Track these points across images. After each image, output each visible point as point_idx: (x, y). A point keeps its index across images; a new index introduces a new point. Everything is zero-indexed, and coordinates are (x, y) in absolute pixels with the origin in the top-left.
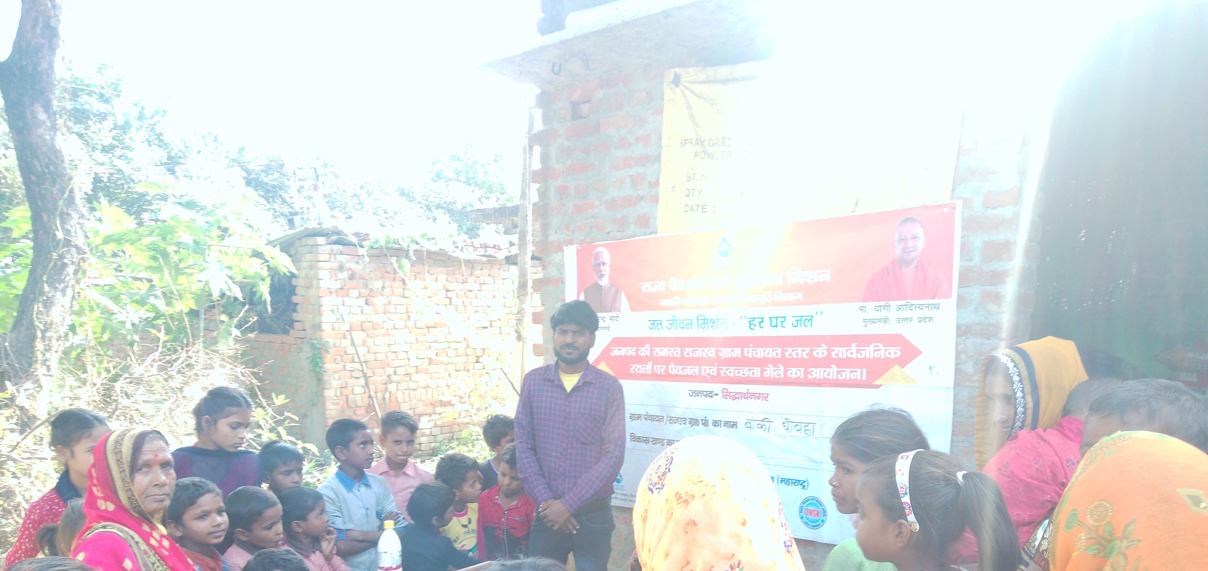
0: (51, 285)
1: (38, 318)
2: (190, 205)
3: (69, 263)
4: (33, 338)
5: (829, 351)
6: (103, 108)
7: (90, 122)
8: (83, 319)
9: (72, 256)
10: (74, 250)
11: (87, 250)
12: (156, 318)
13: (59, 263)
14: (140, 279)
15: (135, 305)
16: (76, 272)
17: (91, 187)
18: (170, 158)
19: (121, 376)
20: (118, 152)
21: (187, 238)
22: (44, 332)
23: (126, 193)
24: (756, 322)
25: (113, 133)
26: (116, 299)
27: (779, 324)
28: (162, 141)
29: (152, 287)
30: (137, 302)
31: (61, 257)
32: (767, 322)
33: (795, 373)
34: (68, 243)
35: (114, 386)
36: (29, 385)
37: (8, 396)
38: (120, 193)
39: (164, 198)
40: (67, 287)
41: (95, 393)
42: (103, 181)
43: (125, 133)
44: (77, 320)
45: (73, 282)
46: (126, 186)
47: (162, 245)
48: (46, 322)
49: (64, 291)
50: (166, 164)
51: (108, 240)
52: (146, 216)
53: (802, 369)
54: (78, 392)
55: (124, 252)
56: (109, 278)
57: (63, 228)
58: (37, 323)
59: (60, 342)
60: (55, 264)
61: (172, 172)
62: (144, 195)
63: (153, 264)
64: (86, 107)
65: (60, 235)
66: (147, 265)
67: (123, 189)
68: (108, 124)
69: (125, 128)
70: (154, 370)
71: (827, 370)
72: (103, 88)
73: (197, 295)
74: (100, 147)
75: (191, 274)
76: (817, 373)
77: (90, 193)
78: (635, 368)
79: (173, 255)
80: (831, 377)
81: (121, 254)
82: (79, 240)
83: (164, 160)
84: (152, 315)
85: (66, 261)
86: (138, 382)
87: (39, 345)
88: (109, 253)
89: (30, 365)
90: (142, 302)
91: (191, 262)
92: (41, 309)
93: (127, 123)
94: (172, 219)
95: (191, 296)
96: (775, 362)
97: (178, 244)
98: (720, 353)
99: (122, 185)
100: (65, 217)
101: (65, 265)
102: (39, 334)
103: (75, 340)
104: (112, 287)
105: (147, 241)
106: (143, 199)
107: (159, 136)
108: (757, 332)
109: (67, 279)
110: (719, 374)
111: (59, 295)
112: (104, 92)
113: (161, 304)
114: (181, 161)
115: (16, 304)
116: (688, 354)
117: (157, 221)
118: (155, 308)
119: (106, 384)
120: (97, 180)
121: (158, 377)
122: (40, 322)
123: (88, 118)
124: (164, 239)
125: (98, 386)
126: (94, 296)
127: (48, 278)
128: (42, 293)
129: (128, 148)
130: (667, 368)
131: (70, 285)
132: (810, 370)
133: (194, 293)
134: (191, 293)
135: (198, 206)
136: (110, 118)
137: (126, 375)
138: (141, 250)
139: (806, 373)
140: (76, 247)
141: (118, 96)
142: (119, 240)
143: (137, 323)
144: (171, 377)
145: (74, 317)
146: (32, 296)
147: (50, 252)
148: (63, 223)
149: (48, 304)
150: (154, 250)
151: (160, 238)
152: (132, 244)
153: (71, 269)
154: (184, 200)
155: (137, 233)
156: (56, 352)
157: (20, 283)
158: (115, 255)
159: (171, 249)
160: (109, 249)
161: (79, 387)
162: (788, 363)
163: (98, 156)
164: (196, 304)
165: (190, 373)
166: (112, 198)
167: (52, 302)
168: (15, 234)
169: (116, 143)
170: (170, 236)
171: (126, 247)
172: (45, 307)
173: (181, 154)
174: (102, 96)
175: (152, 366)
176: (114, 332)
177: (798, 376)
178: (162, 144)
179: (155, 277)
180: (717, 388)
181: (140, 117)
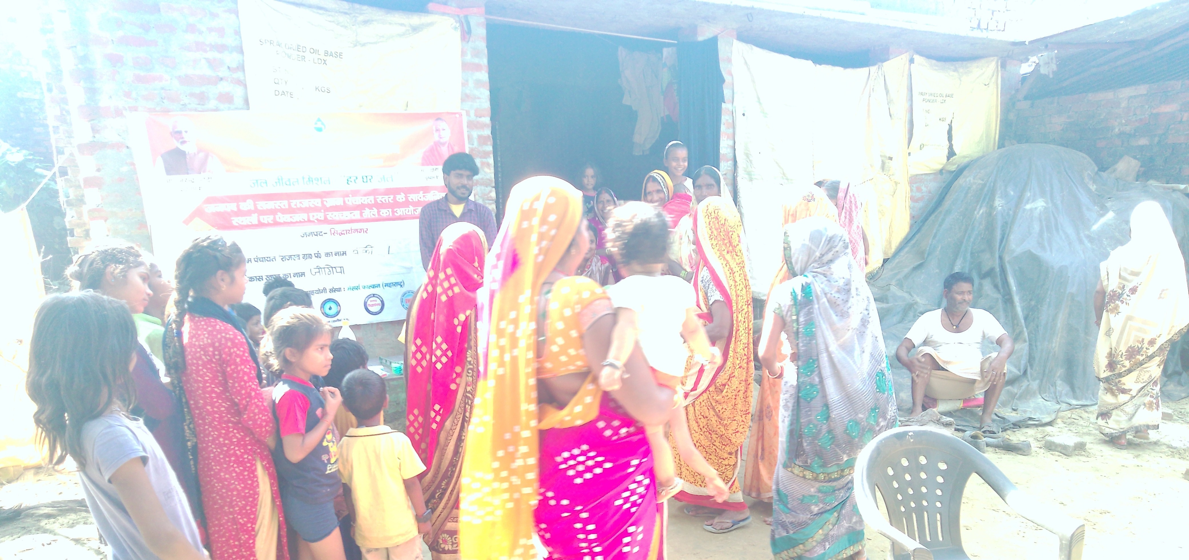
5: (406, 197)
24: (352, 179)
27: (369, 181)
32: (360, 180)
33: (385, 213)
53: (390, 210)
71: (407, 209)
76: (400, 212)
78: (236, 221)
80: (410, 213)
96: (370, 207)
98: (325, 203)
108: (353, 187)
110: (326, 218)
116: (296, 205)
130: (275, 218)
132: (395, 210)
139: (393, 212)
162: (379, 206)
177: (388, 214)
180: (325, 228)
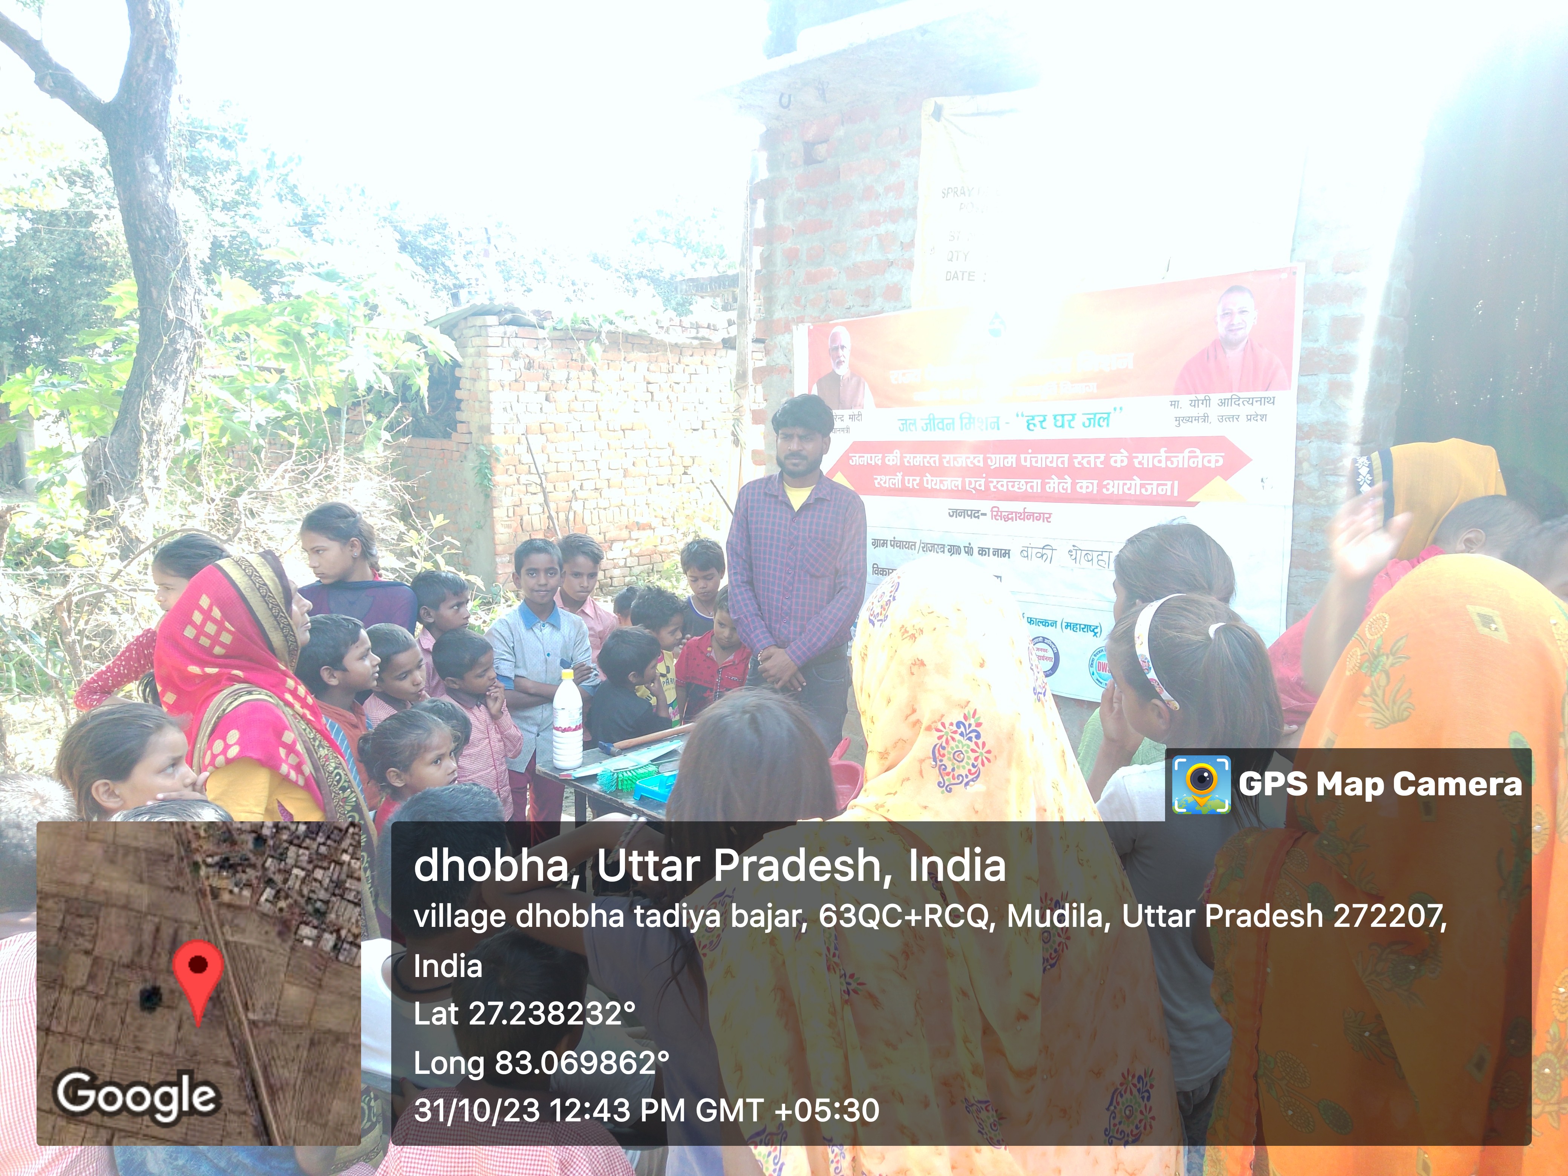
0: (160, 376)
1: (143, 417)
2: (330, 277)
3: (182, 349)
4: (137, 442)
5: (1130, 459)
6: (225, 155)
7: (210, 173)
8: (199, 418)
9: (185, 340)
10: (187, 333)
11: (204, 333)
12: (287, 418)
13: (170, 349)
14: (269, 370)
15: (261, 401)
16: (190, 360)
17: (208, 253)
18: (306, 216)
19: (243, 490)
20: (242, 210)
21: (325, 317)
22: (150, 435)
23: (252, 260)
24: (1037, 420)
25: (237, 186)
26: (238, 394)
27: (1066, 424)
28: (295, 194)
29: (283, 379)
30: (264, 398)
31: (173, 341)
32: (1050, 421)
33: (1085, 486)
34: (181, 324)
35: (236, 502)
36: (134, 500)
37: (110, 513)
38: (244, 261)
39: (299, 267)
40: (179, 378)
41: (213, 511)
42: (223, 246)
43: (251, 185)
44: (191, 420)
45: (186, 372)
46: (251, 252)
47: (296, 327)
48: (153, 423)
49: (175, 384)
50: (301, 224)
51: (229, 321)
52: (275, 290)
53: (1096, 482)
54: (193, 509)
55: (248, 335)
56: (230, 368)
57: (175, 305)
58: (142, 423)
59: (170, 447)
60: (166, 349)
61: (309, 234)
62: (274, 264)
63: (284, 350)
64: (205, 154)
65: (171, 315)
66: (277, 351)
67: (247, 256)
68: (232, 175)
69: (250, 180)
70: (285, 483)
71: (1128, 482)
72: (225, 130)
73: (337, 388)
74: (220, 204)
75: (331, 364)
76: (1114, 487)
77: (208, 261)
78: (881, 480)
79: (308, 339)
80: (1132, 492)
81: (244, 337)
82: (195, 320)
83: (299, 219)
84: (282, 414)
85: (178, 347)
86: (266, 497)
87: (145, 451)
88: (229, 337)
89: (134, 476)
90: (270, 398)
91: (330, 348)
92: (148, 406)
93: (253, 172)
94: (308, 294)
95: (331, 390)
96: (1060, 473)
97: (315, 325)
98: (989, 461)
99: (247, 250)
100: (177, 291)
101: (177, 352)
102: (145, 438)
103: (190, 444)
104: (233, 379)
105: (276, 321)
106: (273, 269)
107: (293, 189)
108: (1038, 434)
109: (179, 369)
110: (987, 488)
111: (169, 389)
112: (227, 135)
113: (293, 401)
114: (320, 220)
115: (119, 400)
116: (948, 462)
117: (288, 296)
118: (285, 406)
119: (226, 499)
120: (216, 245)
121: (290, 491)
122: (147, 423)
123: (207, 168)
124: (298, 319)
125: (217, 501)
126: (213, 390)
127: (157, 367)
128: (149, 386)
129: (255, 204)
130: (921, 481)
131: (183, 377)
132: (1105, 483)
133: (335, 387)
134: (331, 387)
135: (339, 278)
136: (234, 168)
137: (251, 489)
138: (269, 333)
139: (1100, 486)
140: (191, 329)
141: (244, 140)
142: (243, 321)
143: (264, 423)
144: (306, 491)
145: (187, 416)
146: (137, 390)
147: (159, 336)
148: (176, 299)
149: (156, 399)
150: (286, 333)
151: (293, 317)
152: (258, 326)
153: (184, 356)
154: (323, 270)
155: (265, 311)
156: (165, 459)
157: (123, 373)
158: (237, 339)
159: (305, 332)
160: (230, 332)
161: (193, 503)
162: (1076, 473)
163: (219, 215)
164: (336, 400)
165: (329, 487)
166: (233, 267)
167: (161, 398)
168: (118, 314)
169: (239, 199)
170: (305, 316)
171: (252, 329)
172: (153, 404)
173: (319, 212)
174: (224, 140)
175: (283, 477)
176: (236, 435)
177: (1089, 490)
178: (297, 199)
179: (287, 366)
180: (985, 505)
181: (270, 165)
